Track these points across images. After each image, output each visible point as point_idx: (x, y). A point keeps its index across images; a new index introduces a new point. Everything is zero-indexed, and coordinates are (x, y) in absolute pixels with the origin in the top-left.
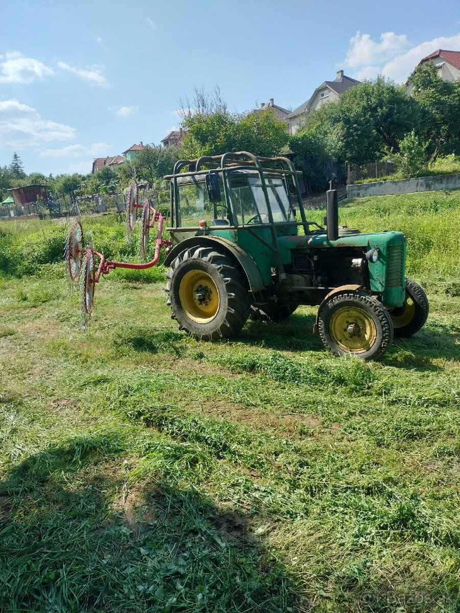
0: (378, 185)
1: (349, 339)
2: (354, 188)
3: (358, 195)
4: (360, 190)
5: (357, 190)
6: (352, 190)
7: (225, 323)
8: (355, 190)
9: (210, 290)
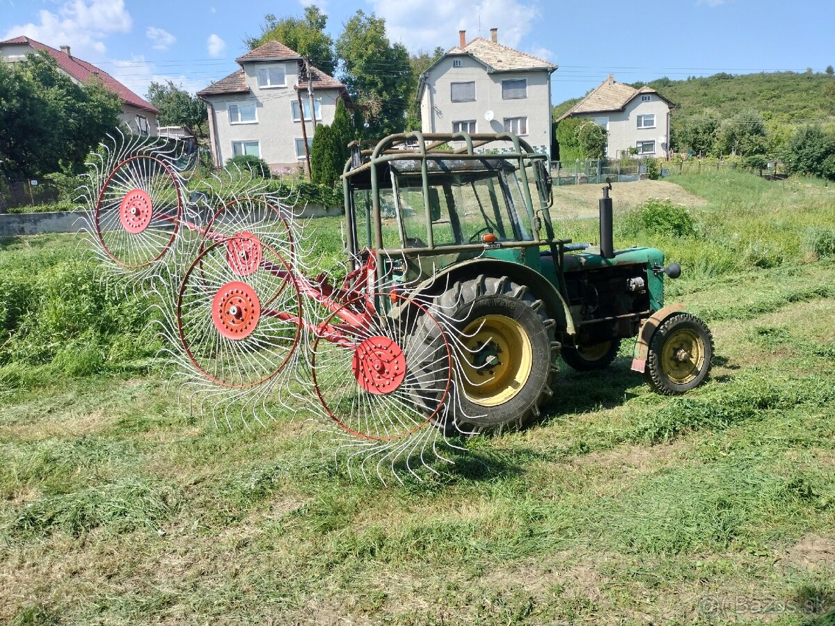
0: (55, 217)
1: (676, 368)
2: (13, 219)
3: (22, 231)
4: (23, 223)
5: (19, 223)
6: (10, 223)
7: (545, 391)
8: (14, 222)
9: (498, 347)
